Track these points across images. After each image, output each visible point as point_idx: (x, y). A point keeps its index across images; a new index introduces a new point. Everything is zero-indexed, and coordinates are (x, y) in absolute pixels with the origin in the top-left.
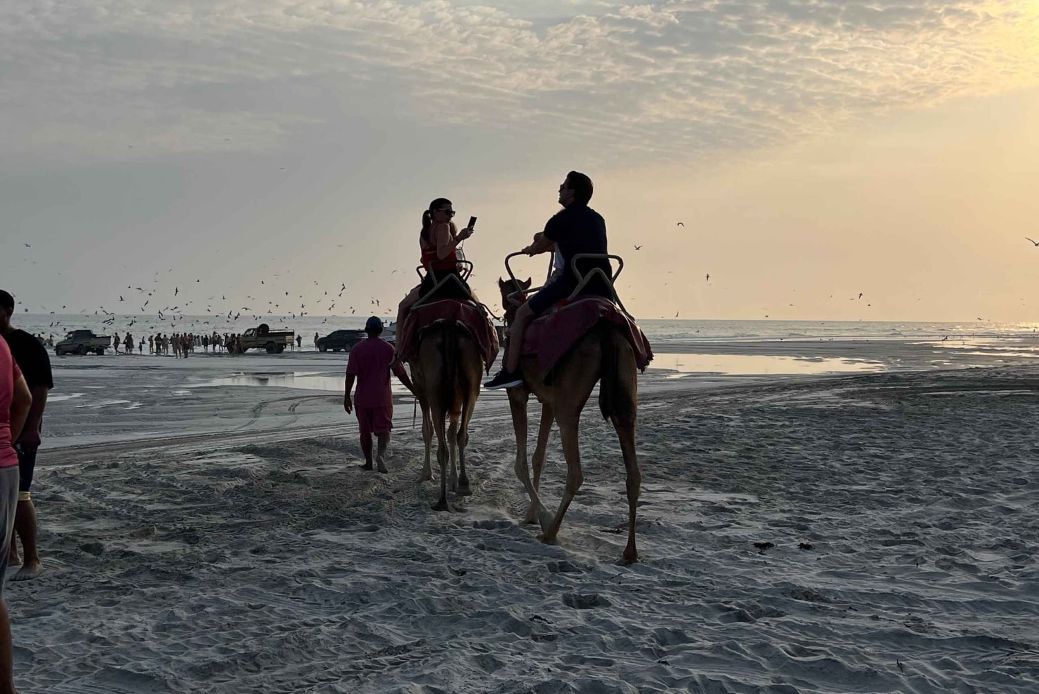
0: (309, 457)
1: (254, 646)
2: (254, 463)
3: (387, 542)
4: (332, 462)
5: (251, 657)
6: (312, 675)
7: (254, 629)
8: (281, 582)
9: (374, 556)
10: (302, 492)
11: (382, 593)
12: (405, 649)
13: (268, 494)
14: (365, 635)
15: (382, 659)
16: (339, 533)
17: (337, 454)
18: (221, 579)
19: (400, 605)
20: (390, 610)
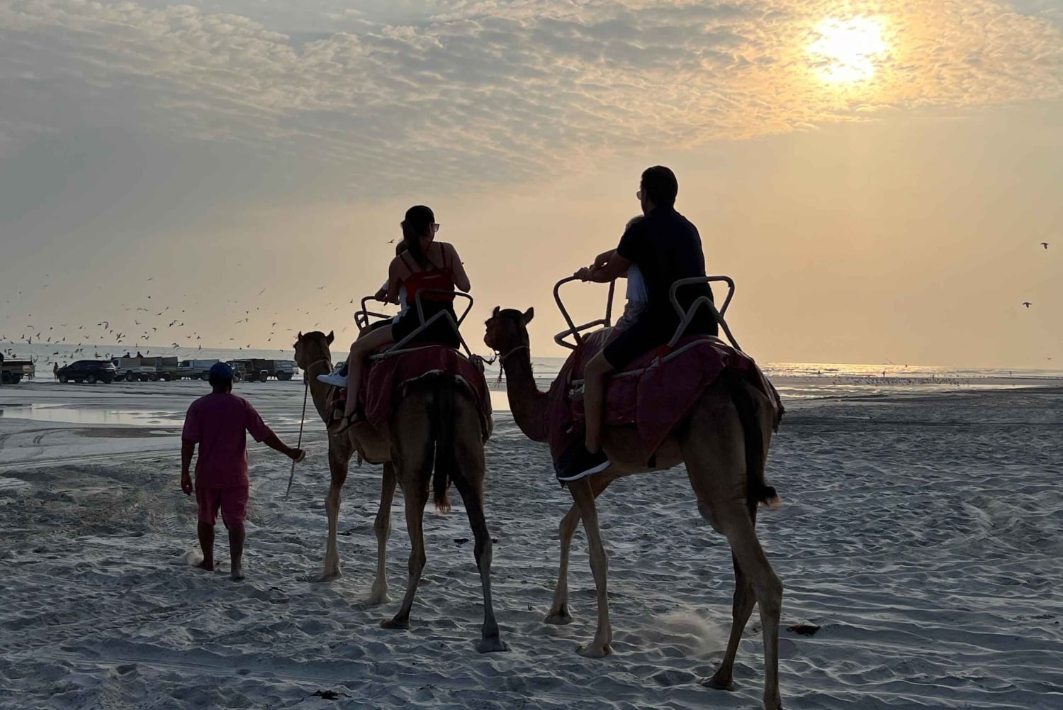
0: (70, 480)
1: (52, 610)
2: (21, 486)
3: (152, 543)
4: (95, 485)
5: (52, 615)
6: (101, 625)
7: (49, 600)
8: (65, 571)
9: (141, 554)
10: (69, 509)
11: (150, 576)
12: (172, 609)
13: (38, 510)
14: (139, 602)
15: (155, 615)
16: (109, 538)
17: (97, 479)
18: (13, 570)
19: (166, 584)
20: (157, 587)
